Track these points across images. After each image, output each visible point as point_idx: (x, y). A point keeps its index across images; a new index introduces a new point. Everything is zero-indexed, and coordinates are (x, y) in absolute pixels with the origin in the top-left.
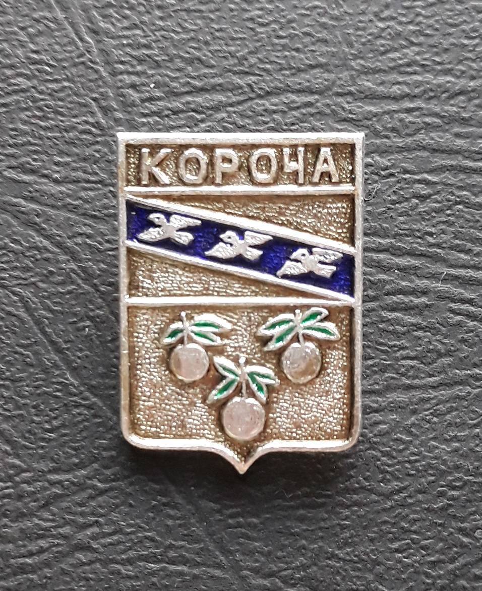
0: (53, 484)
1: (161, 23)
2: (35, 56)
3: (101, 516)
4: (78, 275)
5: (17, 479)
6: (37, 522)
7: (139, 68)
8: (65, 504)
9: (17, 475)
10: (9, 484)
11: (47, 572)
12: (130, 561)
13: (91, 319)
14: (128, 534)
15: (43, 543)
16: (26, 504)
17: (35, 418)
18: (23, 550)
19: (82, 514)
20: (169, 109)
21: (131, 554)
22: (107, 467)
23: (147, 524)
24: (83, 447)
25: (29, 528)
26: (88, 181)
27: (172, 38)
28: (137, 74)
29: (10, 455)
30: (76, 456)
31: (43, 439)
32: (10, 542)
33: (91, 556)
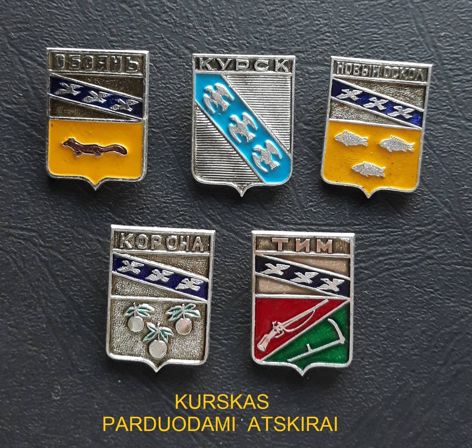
0: (418, 231)
1: (462, 44)
2: (411, 56)
3: (437, 245)
4: (427, 146)
5: (403, 228)
6: (411, 246)
7: (453, 62)
8: (422, 239)
9: (403, 226)
10: (400, 230)
11: (416, 267)
12: (449, 265)
13: (433, 164)
14: (448, 253)
15: (414, 255)
16: (407, 239)
17: (410, 204)
18: (406, 257)
19: (430, 244)
20: (465, 79)
21: (449, 261)
22: (439, 225)
23: (456, 250)
24: (429, 217)
25: (408, 248)
26: (432, 108)
27: (466, 50)
28: (452, 64)
29: (400, 218)
30: (427, 220)
31: (414, 213)
32: (400, 254)
33: (433, 261)
